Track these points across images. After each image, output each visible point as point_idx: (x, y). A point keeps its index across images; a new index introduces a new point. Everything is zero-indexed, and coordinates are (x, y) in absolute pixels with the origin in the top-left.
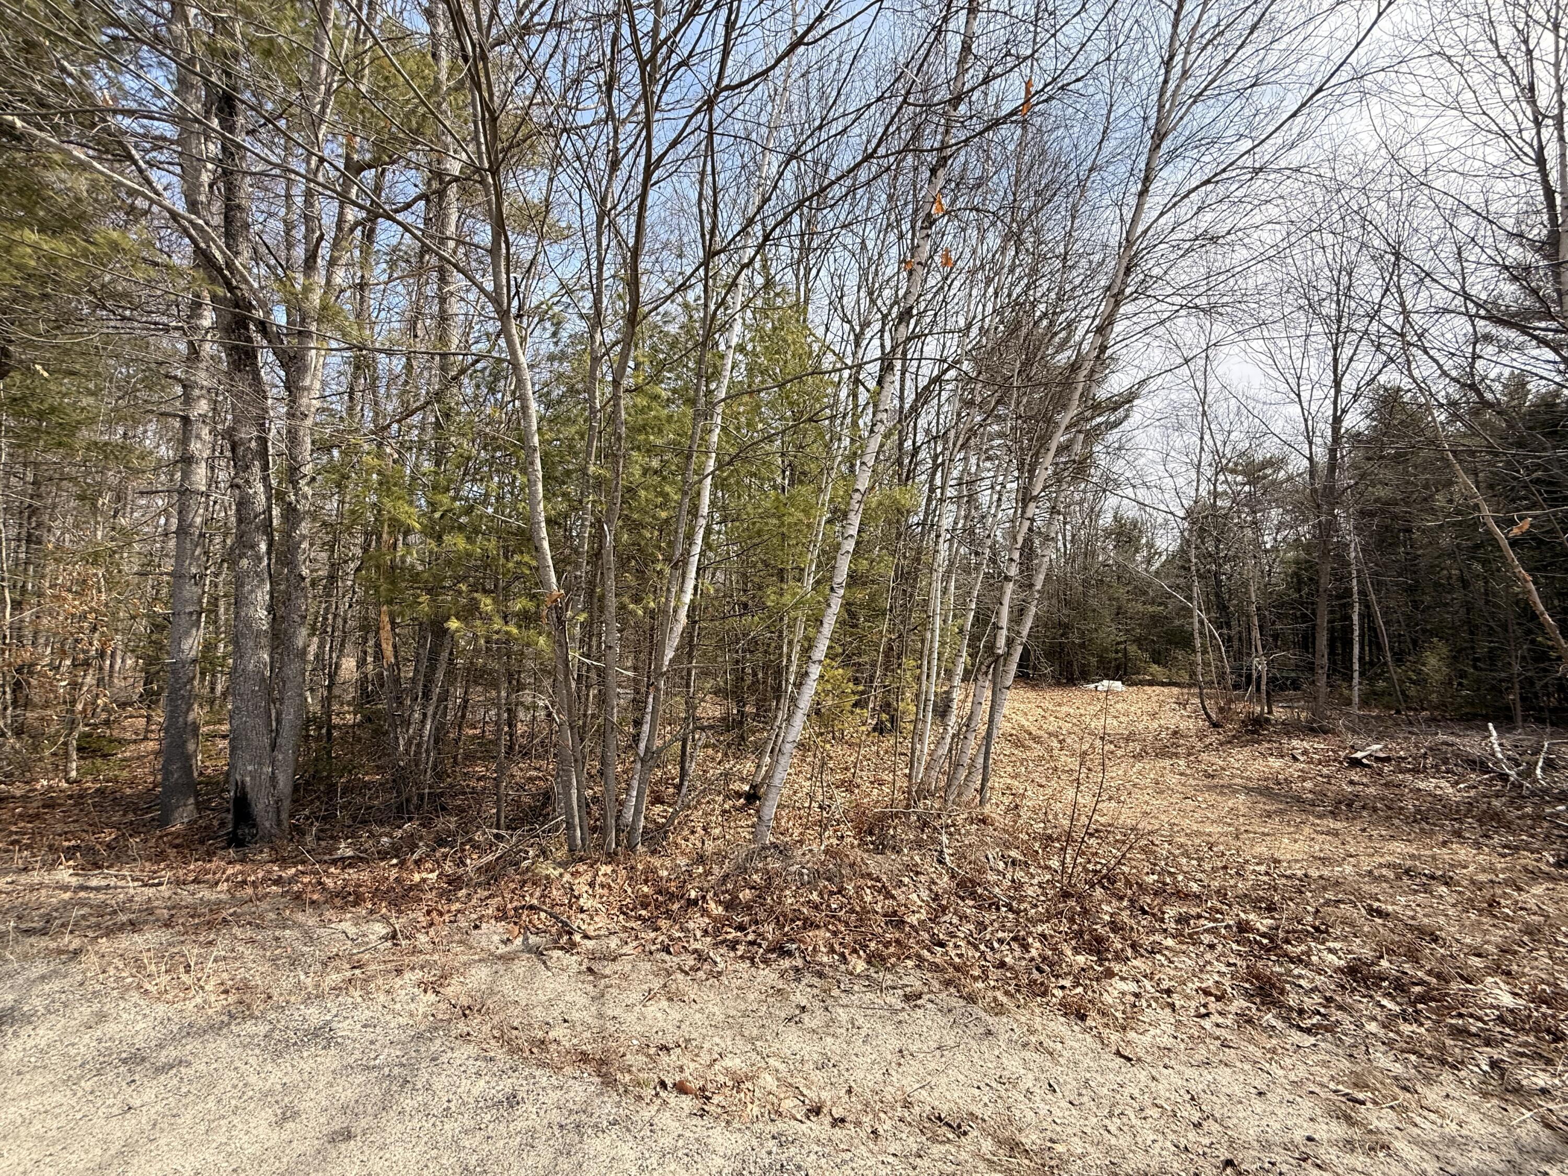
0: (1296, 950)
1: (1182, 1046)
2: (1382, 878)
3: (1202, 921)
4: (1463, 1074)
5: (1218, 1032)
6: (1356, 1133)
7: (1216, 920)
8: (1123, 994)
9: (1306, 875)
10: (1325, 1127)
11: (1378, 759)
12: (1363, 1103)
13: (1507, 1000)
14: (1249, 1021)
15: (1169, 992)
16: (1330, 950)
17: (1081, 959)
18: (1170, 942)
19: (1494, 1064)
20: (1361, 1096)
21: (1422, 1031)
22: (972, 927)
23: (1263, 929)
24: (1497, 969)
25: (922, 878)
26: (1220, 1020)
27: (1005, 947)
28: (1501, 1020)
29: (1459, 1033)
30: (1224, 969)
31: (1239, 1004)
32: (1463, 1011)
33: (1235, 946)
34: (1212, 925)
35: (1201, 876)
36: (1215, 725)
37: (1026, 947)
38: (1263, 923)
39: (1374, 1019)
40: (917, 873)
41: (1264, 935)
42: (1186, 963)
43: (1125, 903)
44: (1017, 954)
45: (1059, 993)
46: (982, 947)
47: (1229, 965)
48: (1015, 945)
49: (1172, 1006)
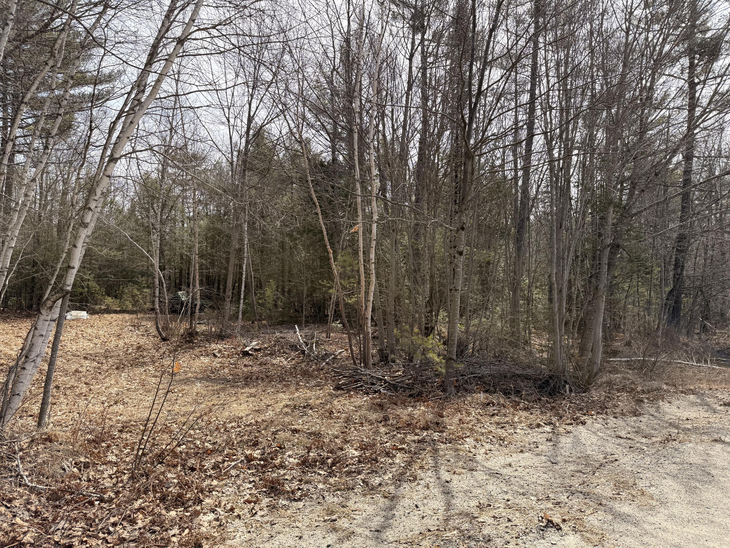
0: (277, 461)
1: (255, 535)
2: (286, 414)
3: (226, 464)
4: (355, 491)
5: (266, 519)
6: (340, 534)
7: (234, 460)
8: (210, 522)
9: (257, 422)
10: (329, 538)
11: (256, 350)
12: (335, 520)
13: (357, 453)
14: (274, 507)
15: (232, 510)
16: (289, 456)
17: (173, 513)
18: (215, 482)
19: (363, 481)
20: (334, 517)
21: (337, 479)
22: (83, 524)
23: (259, 457)
24: (346, 442)
25: (16, 503)
26: (262, 513)
27: (118, 528)
28: (359, 461)
29: (349, 473)
30: (250, 486)
31: (265, 501)
32: (347, 463)
33: (250, 472)
34: (233, 464)
35: (209, 438)
36: (164, 339)
37: (133, 522)
38: (257, 454)
39: (320, 482)
40: (10, 501)
41: (260, 460)
42: (230, 490)
43: (179, 468)
44: (129, 528)
45: (174, 539)
46: (101, 535)
47: (250, 482)
48: (125, 523)
49: (239, 516)
